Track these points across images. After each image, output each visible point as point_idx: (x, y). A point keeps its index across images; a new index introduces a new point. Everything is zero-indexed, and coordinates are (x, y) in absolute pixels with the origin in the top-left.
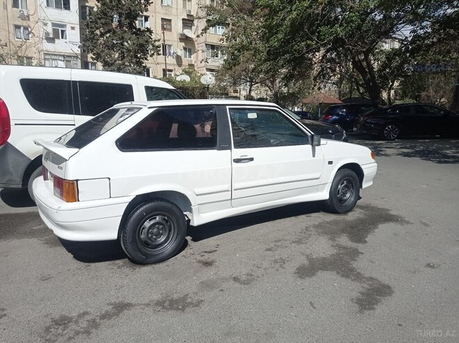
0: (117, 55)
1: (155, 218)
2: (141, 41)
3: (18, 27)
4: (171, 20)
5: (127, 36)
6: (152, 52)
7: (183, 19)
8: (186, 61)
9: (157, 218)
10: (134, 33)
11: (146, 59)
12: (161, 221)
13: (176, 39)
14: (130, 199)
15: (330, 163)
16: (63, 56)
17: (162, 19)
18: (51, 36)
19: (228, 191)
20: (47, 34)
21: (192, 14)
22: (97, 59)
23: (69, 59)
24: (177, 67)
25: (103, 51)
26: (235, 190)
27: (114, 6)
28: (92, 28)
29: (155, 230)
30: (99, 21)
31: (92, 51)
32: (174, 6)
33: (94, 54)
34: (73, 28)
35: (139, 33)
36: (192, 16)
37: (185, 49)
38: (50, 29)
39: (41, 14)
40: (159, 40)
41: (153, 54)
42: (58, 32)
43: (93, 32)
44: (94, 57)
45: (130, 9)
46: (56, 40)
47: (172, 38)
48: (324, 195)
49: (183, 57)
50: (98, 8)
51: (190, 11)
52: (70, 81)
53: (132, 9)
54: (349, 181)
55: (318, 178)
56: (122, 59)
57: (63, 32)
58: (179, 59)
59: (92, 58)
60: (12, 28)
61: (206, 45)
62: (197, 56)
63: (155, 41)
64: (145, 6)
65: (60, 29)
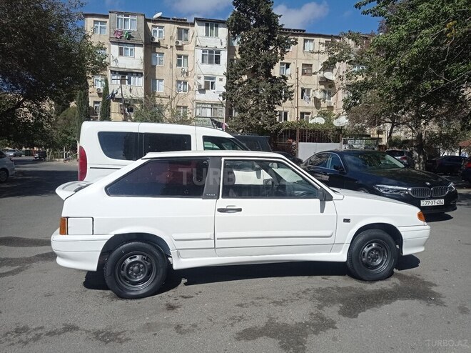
1: (136, 257)
2: (275, 88)
3: (179, 82)
4: (311, 65)
5: (262, 84)
7: (324, 63)
8: (324, 103)
9: (138, 258)
10: (270, 81)
12: (140, 260)
13: (316, 83)
14: (109, 237)
15: (347, 221)
16: (212, 104)
17: (303, 64)
18: (203, 88)
19: (210, 239)
20: (200, 86)
23: (216, 107)
24: (315, 110)
26: (218, 239)
29: (136, 268)
32: (316, 51)
34: (221, 80)
35: (274, 80)
37: (324, 91)
38: (202, 82)
39: (197, 71)
42: (209, 84)
45: (266, 60)
46: (207, 91)
47: (312, 82)
48: (341, 256)
52: (137, 133)
53: (268, 59)
54: (379, 244)
55: (330, 236)
57: (212, 83)
58: (317, 101)
60: (175, 83)
62: (337, 97)
63: (288, 87)
64: (281, 55)
65: (211, 81)
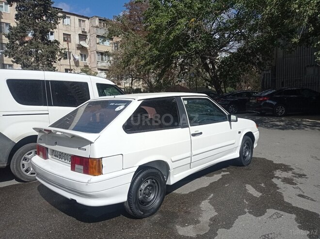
0: (33, 59)
1: (148, 182)
2: (52, 49)
4: (70, 35)
5: (40, 46)
6: (60, 57)
7: (79, 35)
8: (82, 63)
9: (149, 182)
10: (46, 43)
11: (55, 62)
12: (151, 183)
13: (74, 48)
14: (135, 169)
15: (240, 132)
17: (63, 34)
19: (189, 157)
21: (86, 31)
22: (17, 62)
24: (75, 68)
25: (22, 56)
26: (193, 156)
27: (30, 24)
28: (13, 39)
29: (147, 191)
30: (18, 34)
31: (13, 56)
32: (72, 25)
33: (14, 58)
35: (49, 43)
36: (86, 32)
37: (81, 55)
40: (65, 49)
41: (61, 59)
43: (13, 42)
44: (14, 60)
45: (43, 27)
47: (71, 47)
48: (237, 154)
49: (80, 61)
50: (17, 25)
51: (84, 29)
54: (248, 144)
55: (234, 144)
56: (37, 62)
59: (12, 61)
61: (97, 52)
63: (62, 49)
64: (54, 25)
